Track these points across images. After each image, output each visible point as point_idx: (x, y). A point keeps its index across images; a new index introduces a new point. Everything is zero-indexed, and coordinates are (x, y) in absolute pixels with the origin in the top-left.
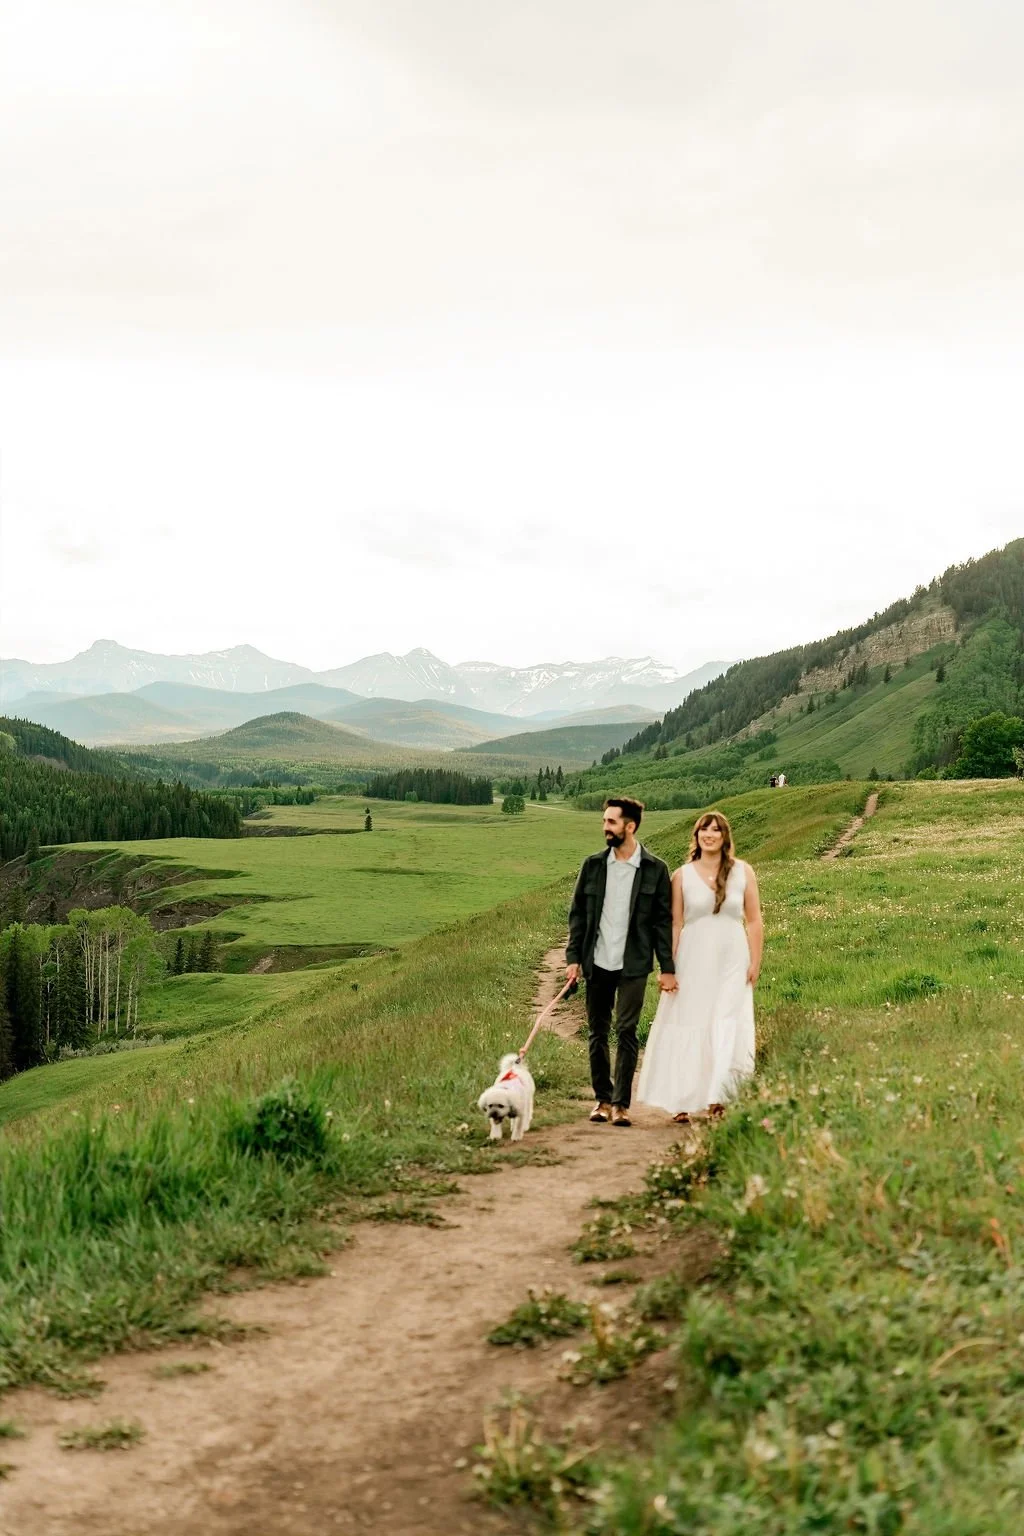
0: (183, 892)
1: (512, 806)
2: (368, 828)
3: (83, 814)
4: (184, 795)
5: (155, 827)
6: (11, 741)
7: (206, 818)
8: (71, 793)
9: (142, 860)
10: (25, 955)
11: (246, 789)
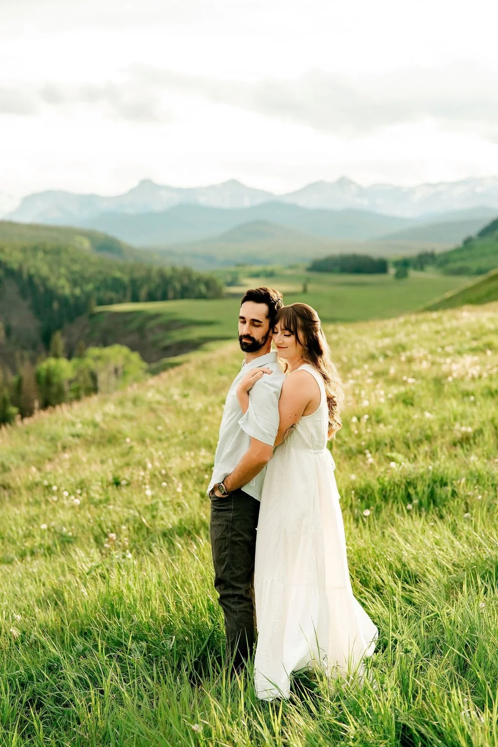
0: (178, 336)
1: (401, 274)
2: (305, 291)
3: (124, 288)
4: (187, 273)
5: (171, 294)
6: (86, 244)
7: (203, 288)
8: (118, 274)
9: (157, 316)
10: (55, 380)
11: (232, 269)
